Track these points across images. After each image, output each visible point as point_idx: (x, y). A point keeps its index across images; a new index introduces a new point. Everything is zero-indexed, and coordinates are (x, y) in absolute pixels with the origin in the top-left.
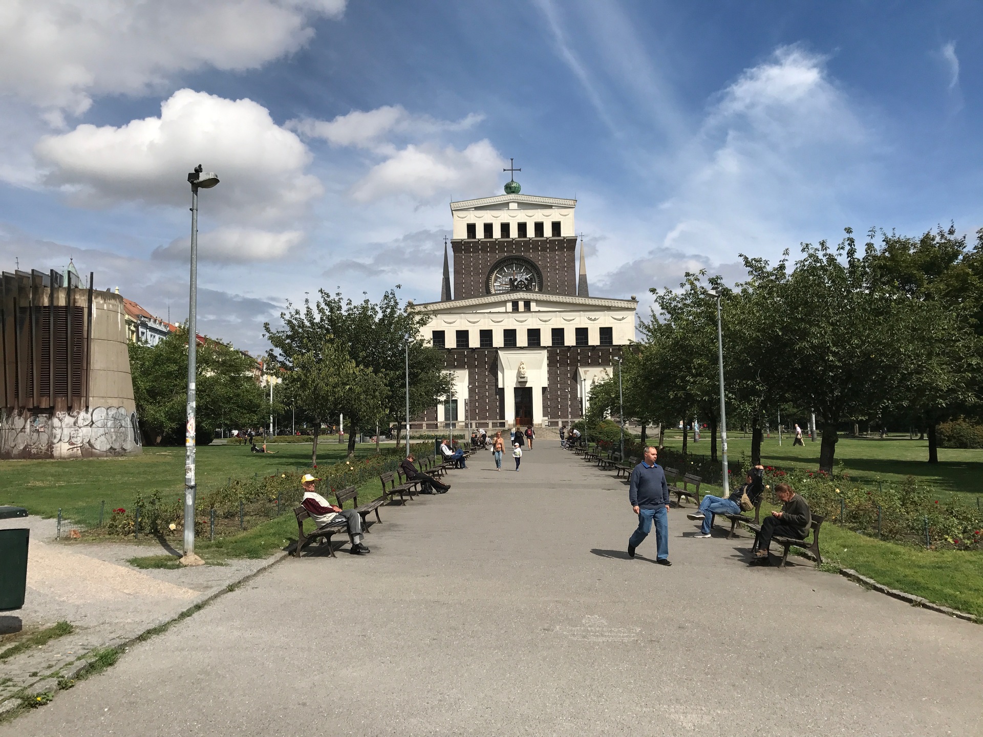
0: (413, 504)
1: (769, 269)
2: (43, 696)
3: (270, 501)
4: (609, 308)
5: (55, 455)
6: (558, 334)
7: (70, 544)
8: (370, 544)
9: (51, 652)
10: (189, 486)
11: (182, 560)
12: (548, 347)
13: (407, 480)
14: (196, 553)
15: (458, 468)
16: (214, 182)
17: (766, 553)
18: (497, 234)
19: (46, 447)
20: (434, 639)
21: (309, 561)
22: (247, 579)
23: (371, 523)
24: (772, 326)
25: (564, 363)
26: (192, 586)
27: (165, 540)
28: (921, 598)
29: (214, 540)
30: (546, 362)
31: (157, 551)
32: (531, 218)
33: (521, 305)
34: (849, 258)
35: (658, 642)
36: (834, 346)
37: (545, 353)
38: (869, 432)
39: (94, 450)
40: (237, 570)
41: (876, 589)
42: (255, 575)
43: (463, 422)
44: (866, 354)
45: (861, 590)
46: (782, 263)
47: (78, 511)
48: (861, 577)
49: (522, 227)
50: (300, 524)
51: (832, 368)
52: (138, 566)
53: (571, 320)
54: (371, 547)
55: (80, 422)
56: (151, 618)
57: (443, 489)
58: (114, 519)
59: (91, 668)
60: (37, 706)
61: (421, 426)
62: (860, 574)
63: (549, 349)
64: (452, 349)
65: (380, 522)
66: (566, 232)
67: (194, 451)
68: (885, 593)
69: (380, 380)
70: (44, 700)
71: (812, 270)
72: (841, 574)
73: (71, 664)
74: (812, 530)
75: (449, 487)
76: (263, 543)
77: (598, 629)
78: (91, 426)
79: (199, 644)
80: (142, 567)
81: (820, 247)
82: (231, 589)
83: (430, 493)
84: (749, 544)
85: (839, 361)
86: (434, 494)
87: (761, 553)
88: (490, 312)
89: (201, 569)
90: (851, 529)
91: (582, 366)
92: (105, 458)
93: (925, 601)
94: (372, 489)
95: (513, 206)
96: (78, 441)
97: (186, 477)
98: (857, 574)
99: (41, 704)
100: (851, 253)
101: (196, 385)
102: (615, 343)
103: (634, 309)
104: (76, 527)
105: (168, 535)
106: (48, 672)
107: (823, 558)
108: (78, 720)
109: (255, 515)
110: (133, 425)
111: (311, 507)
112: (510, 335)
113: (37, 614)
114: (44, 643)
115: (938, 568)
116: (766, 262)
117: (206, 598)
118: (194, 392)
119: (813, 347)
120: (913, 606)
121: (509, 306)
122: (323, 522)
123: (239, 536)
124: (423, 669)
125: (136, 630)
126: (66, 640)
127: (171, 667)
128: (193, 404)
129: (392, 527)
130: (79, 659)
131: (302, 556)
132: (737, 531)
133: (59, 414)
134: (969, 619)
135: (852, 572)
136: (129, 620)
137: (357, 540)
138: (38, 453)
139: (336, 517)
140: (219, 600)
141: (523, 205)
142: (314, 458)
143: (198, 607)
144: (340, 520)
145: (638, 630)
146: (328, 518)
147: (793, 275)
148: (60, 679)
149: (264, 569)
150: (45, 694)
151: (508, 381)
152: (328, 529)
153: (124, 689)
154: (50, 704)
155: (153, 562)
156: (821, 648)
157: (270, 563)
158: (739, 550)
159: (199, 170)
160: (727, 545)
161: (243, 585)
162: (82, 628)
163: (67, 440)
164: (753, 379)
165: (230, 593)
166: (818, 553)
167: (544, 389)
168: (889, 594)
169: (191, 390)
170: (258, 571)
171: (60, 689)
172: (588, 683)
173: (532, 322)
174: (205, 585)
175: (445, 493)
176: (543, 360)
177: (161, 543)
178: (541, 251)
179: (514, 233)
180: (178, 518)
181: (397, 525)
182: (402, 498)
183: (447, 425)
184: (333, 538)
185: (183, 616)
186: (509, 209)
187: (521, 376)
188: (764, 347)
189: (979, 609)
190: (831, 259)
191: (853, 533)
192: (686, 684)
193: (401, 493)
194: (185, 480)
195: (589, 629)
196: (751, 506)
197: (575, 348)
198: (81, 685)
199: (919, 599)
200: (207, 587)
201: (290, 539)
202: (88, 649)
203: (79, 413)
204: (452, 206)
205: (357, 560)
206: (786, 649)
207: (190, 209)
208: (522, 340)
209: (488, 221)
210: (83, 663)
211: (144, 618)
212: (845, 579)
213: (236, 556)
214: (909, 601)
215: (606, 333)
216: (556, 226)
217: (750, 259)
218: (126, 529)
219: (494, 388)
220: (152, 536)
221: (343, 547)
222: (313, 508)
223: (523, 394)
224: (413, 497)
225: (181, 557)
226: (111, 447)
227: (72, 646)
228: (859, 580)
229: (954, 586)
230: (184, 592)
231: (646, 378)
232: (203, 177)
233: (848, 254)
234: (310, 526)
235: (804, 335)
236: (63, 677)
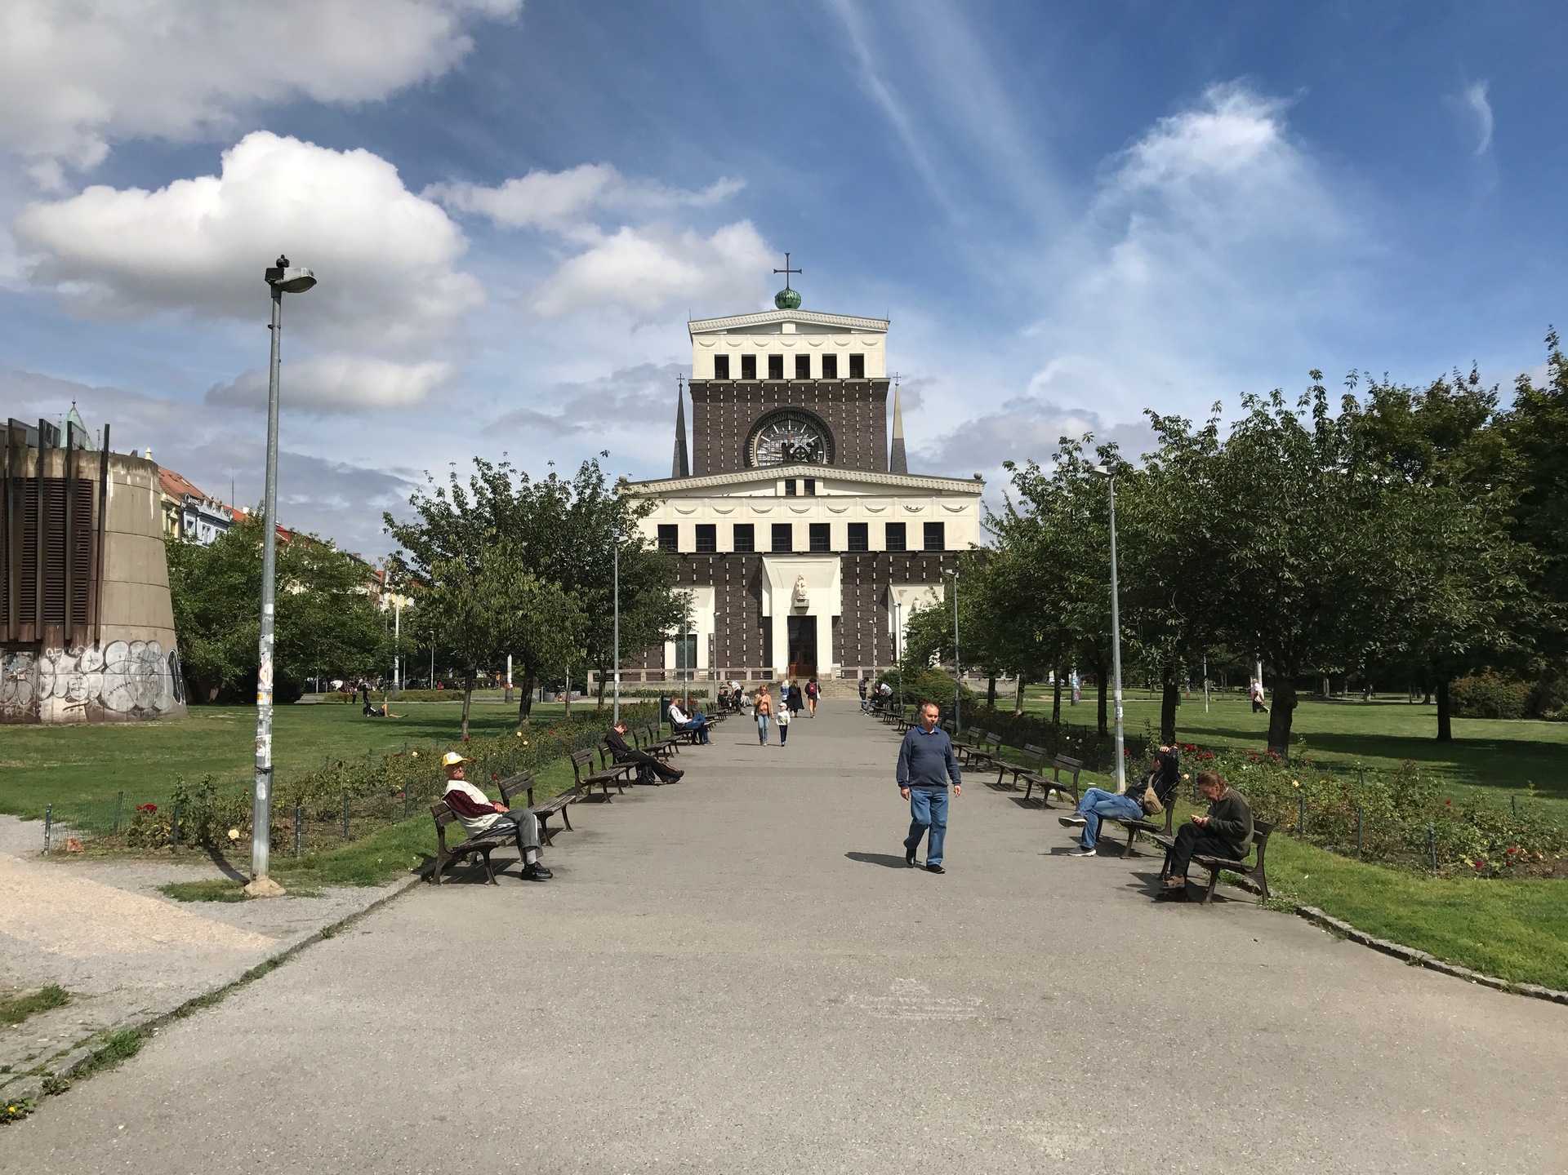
0: (622, 801)
1: (1191, 433)
2: (19, 1105)
3: (393, 794)
4: (939, 493)
5: (43, 717)
6: (858, 532)
7: (64, 862)
8: (554, 864)
9: (32, 1034)
10: (261, 770)
11: (249, 887)
12: (842, 552)
13: (614, 762)
14: (271, 877)
15: (697, 744)
16: (307, 282)
17: (1182, 880)
18: (762, 372)
19: (29, 705)
20: (653, 1016)
21: (455, 891)
22: (354, 918)
23: (556, 831)
24: (1196, 524)
25: (866, 578)
26: (263, 929)
27: (221, 855)
28: (1423, 953)
29: (302, 855)
30: (838, 576)
31: (209, 873)
32: (816, 348)
33: (800, 485)
34: (1317, 419)
35: (1010, 1021)
36: (1292, 555)
37: (837, 563)
38: (1346, 692)
39: (107, 710)
40: (338, 905)
41: (1352, 937)
42: (366, 912)
43: (705, 670)
44: (1342, 570)
45: (1329, 940)
46: (1210, 424)
47: (80, 808)
48: (1330, 919)
49: (803, 362)
50: (441, 831)
51: (1288, 590)
52: (175, 897)
53: (879, 511)
54: (553, 868)
55: (85, 665)
56: (196, 981)
57: (672, 776)
58: (138, 822)
59: (98, 1061)
60: (9, 1120)
61: (637, 676)
62: (1328, 914)
63: (843, 555)
64: (689, 554)
65: (569, 828)
66: (872, 371)
67: (270, 714)
68: (1365, 944)
69: (573, 602)
70: (21, 1112)
71: (1260, 437)
72: (1298, 914)
73: (64, 1053)
74: (1254, 845)
75: (682, 773)
76: (380, 860)
77: (914, 1000)
78: (103, 672)
79: (274, 1022)
80: (182, 899)
81: (1271, 401)
82: (327, 934)
83: (651, 783)
84: (1156, 867)
85: (1300, 580)
86: (658, 785)
87: (1174, 882)
88: (751, 497)
89: (278, 902)
90: (1316, 844)
91: (895, 583)
92: (126, 724)
93: (1427, 957)
94: (558, 776)
95: (789, 328)
96: (81, 696)
97: (257, 754)
98: (1323, 915)
99: (15, 1118)
100: (1319, 410)
101: (275, 607)
102: (947, 548)
103: (979, 494)
104: (74, 835)
105: (226, 848)
106: (27, 1067)
107: (1271, 890)
108: (75, 1143)
109: (368, 816)
110: (172, 671)
111: (458, 804)
112: (782, 534)
113: (11, 973)
114: (21, 1020)
115: (1450, 905)
116: (1187, 423)
117: (285, 949)
118: (271, 619)
119: (1260, 558)
120: (1410, 965)
121: (781, 487)
122: (478, 829)
123: (341, 850)
124: (635, 1062)
125: (171, 1000)
126: (57, 1015)
127: (227, 1060)
128: (270, 638)
129: (589, 836)
130: (78, 1045)
131: (444, 883)
132: (1138, 846)
133: (50, 651)
134: (1497, 986)
135: (1315, 911)
136: (160, 985)
137: (532, 857)
138: (14, 715)
139: (498, 821)
140: (307, 951)
141: (804, 328)
142: (465, 725)
143: (274, 964)
144: (505, 825)
145: (979, 1002)
146: (486, 822)
147: (1228, 444)
148: (46, 1078)
149: (382, 902)
150: (22, 1102)
151: (778, 606)
152: (486, 840)
153: (152, 1094)
154: (30, 1118)
155: (201, 891)
156: (1265, 1030)
157: (392, 893)
158: (1141, 876)
159: (283, 264)
160: (1121, 869)
161: (347, 929)
162: (83, 996)
163: (62, 694)
164: (1165, 606)
165: (325, 941)
166: (1262, 880)
167: (835, 619)
168: (1372, 946)
169: (266, 615)
170: (372, 906)
171: (47, 1094)
172: (898, 1084)
173: (817, 512)
174: (285, 928)
175: (674, 783)
176: (833, 574)
177: (215, 860)
178: (832, 400)
179: (789, 372)
180: (243, 820)
181: (597, 834)
182: (605, 790)
183: (680, 675)
184: (494, 854)
185: (249, 977)
186: (781, 334)
187: (798, 599)
188: (1182, 556)
189: (1513, 970)
190: (1289, 420)
191: (1318, 850)
192: (1052, 1088)
193: (604, 782)
194: (255, 759)
195: (901, 999)
196: (1160, 806)
197: (886, 555)
198: (81, 1088)
199: (1419, 954)
200: (288, 932)
201: (423, 855)
202: (93, 1030)
203: (83, 651)
204: (692, 327)
205: (533, 890)
206: (1210, 1032)
207: (269, 326)
208: (801, 540)
209: (749, 352)
210: (84, 1052)
211: (184, 981)
212: (1304, 922)
213: (337, 882)
214: (1404, 957)
215: (934, 531)
216: (857, 362)
217: (1161, 418)
218: (157, 838)
219: (755, 616)
220: (200, 848)
221: (510, 868)
222: (462, 805)
223: (802, 627)
224: (624, 790)
225: (246, 882)
226: (136, 707)
227: (65, 1026)
228: (1326, 924)
229: (1473, 933)
230: (251, 939)
231: (997, 603)
232: (289, 274)
233: (1314, 411)
234: (456, 835)
235: (1245, 538)
236: (51, 1074)
